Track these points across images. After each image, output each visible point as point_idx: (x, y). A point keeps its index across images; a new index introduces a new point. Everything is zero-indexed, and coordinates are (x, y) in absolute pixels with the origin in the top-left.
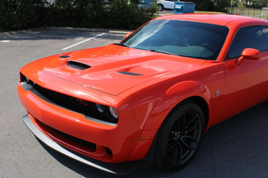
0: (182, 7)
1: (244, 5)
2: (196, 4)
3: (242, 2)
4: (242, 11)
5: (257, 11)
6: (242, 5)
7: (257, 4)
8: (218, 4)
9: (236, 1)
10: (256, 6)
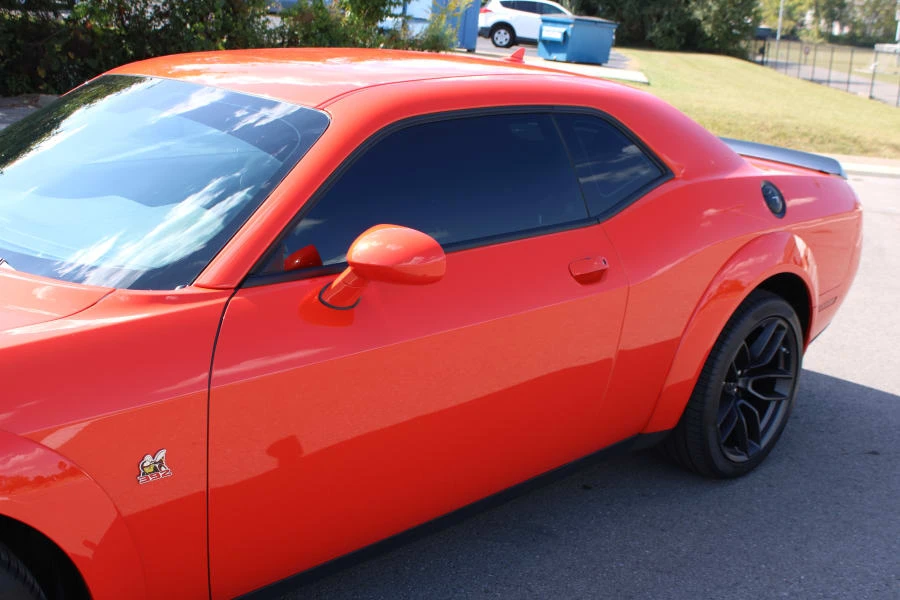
0: (565, 34)
1: (821, 35)
2: (616, 26)
3: (813, 23)
4: (807, 53)
5: (861, 56)
6: (816, 34)
7: (864, 34)
8: (716, 27)
9: (796, 21)
10: (862, 40)
